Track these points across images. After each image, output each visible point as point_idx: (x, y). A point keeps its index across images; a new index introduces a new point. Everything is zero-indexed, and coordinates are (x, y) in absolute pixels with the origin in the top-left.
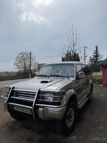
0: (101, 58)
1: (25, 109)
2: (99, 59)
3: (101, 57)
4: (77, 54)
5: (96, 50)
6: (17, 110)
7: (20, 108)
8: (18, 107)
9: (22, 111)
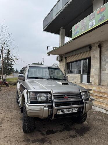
0: (12, 61)
1: (71, 110)
2: (10, 62)
6: (61, 113)
7: (66, 110)
8: (63, 110)
9: (68, 112)
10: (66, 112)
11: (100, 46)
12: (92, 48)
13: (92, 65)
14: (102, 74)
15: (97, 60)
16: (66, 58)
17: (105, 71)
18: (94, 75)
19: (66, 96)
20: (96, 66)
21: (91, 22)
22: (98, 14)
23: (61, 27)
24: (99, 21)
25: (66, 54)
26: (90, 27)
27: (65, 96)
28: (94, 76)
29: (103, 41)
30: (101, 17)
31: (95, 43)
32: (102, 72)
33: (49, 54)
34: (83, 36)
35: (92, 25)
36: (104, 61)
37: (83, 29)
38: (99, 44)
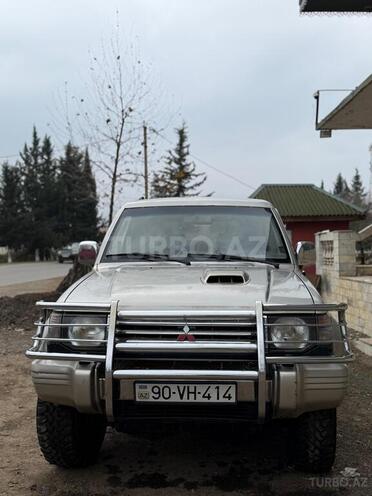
0: (199, 185)
2: (192, 188)
3: (199, 179)
4: (81, 156)
5: (181, 144)
6: (152, 400)
7: (174, 388)
8: (161, 386)
9: (185, 400)
10: (175, 398)
19: (186, 329)
27: (181, 329)
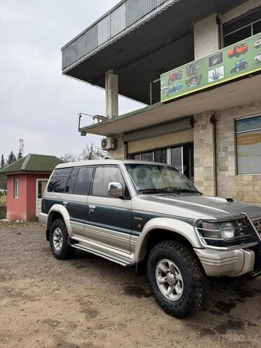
11: (214, 121)
12: (195, 124)
13: (198, 159)
14: (219, 178)
15: (208, 149)
16: (126, 143)
17: (227, 170)
18: (203, 180)
20: (206, 160)
21: (213, 71)
22: (230, 56)
23: (108, 70)
24: (234, 71)
25: (126, 133)
26: (210, 80)
28: (202, 182)
29: (220, 111)
30: (238, 63)
31: (201, 113)
32: (220, 174)
33: (84, 132)
34: (189, 98)
35: (215, 77)
36: (224, 150)
37: (194, 82)
38: (212, 116)
